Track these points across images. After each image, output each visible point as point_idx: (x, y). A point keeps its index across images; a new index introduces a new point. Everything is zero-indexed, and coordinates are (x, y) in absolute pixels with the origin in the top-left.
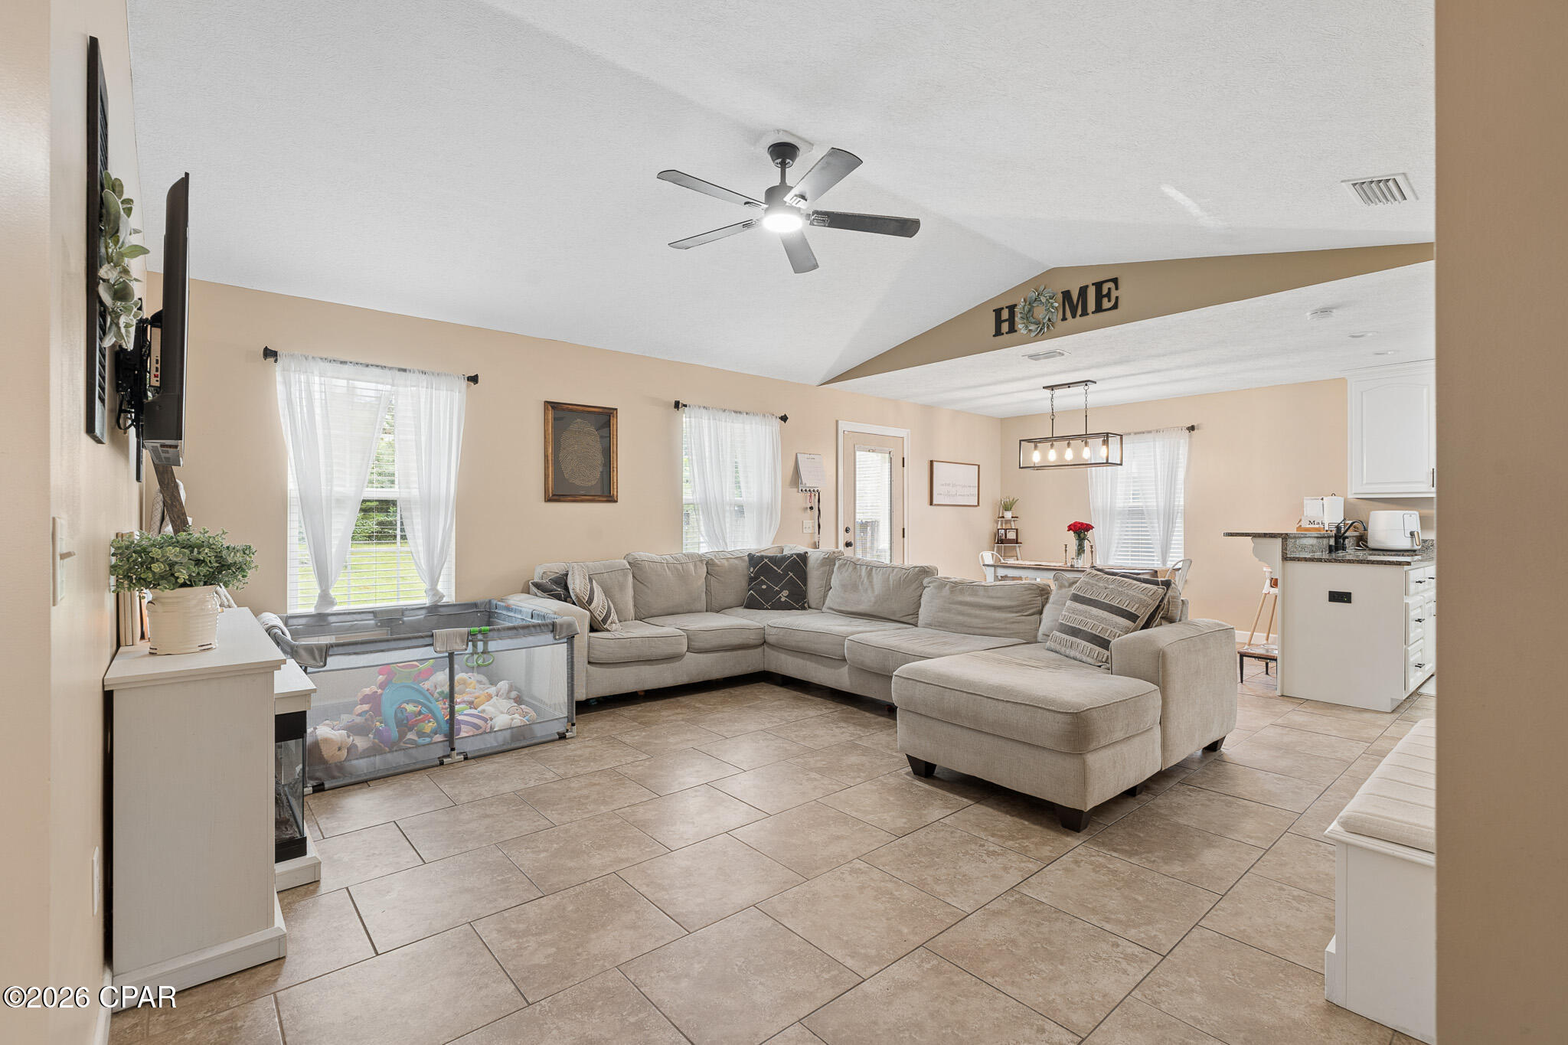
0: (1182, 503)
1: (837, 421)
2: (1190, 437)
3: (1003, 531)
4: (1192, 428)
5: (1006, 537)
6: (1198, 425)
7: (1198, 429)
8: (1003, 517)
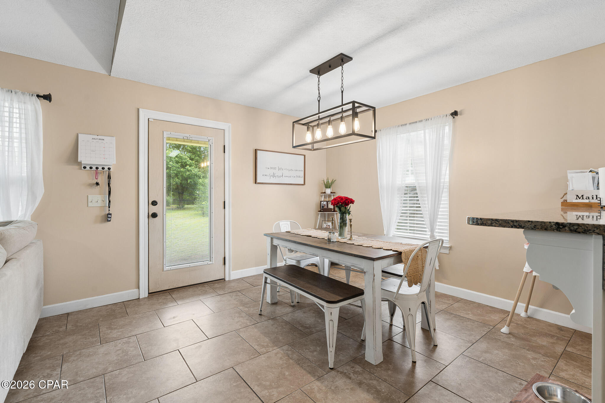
0: (447, 180)
1: (138, 110)
2: (454, 122)
3: (325, 203)
4: (455, 114)
5: (327, 206)
6: (461, 111)
7: (461, 114)
8: (325, 193)
